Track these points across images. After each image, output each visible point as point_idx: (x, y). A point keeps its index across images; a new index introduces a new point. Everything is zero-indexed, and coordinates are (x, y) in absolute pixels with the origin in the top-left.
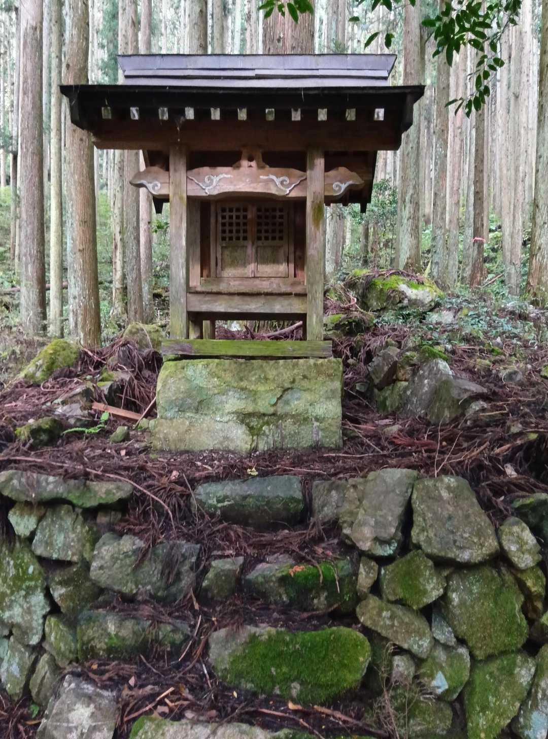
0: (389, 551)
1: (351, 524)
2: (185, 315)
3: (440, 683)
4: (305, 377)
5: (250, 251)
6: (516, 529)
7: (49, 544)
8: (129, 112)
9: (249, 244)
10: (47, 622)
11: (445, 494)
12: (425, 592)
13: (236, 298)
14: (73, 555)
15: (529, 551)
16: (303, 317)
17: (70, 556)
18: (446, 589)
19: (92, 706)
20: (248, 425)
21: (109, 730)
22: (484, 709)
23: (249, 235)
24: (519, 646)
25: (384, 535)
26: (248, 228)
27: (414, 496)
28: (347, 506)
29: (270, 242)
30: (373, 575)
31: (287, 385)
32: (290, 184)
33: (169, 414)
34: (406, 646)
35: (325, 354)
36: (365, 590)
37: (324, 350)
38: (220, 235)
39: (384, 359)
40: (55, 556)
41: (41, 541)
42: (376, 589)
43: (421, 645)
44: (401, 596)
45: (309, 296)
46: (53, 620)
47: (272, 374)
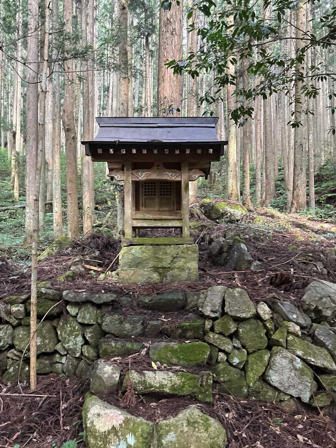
0: (217, 315)
1: (202, 307)
2: (131, 228)
3: (236, 361)
4: (182, 252)
5: (157, 200)
6: (262, 306)
7: (84, 318)
8: (109, 150)
9: (156, 197)
10: (83, 347)
11: (237, 294)
12: (230, 329)
13: (152, 221)
14: (93, 322)
15: (267, 313)
16: (181, 228)
17: (92, 322)
18: (237, 328)
19: (112, 366)
20: (158, 272)
21: (118, 374)
22: (252, 369)
23: (156, 193)
24: (265, 347)
25: (215, 309)
26: (156, 190)
27: (226, 296)
28: (200, 300)
29: (166, 196)
30: (211, 324)
31: (175, 256)
32: (175, 176)
33: (125, 268)
34: (223, 348)
35: (191, 242)
36: (208, 329)
37: (190, 241)
38: (144, 193)
39: (217, 243)
40: (86, 322)
41: (80, 317)
42: (212, 329)
43: (228, 348)
44: (221, 331)
45: (184, 220)
46: (86, 347)
47: (168, 251)
